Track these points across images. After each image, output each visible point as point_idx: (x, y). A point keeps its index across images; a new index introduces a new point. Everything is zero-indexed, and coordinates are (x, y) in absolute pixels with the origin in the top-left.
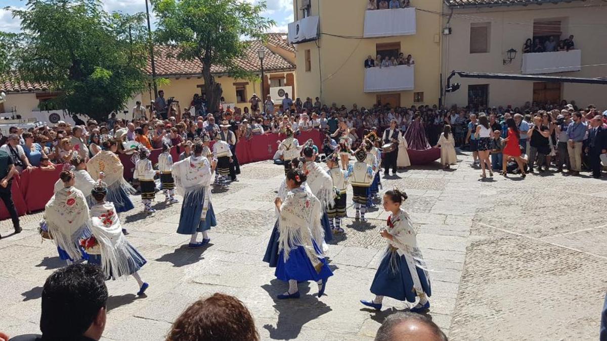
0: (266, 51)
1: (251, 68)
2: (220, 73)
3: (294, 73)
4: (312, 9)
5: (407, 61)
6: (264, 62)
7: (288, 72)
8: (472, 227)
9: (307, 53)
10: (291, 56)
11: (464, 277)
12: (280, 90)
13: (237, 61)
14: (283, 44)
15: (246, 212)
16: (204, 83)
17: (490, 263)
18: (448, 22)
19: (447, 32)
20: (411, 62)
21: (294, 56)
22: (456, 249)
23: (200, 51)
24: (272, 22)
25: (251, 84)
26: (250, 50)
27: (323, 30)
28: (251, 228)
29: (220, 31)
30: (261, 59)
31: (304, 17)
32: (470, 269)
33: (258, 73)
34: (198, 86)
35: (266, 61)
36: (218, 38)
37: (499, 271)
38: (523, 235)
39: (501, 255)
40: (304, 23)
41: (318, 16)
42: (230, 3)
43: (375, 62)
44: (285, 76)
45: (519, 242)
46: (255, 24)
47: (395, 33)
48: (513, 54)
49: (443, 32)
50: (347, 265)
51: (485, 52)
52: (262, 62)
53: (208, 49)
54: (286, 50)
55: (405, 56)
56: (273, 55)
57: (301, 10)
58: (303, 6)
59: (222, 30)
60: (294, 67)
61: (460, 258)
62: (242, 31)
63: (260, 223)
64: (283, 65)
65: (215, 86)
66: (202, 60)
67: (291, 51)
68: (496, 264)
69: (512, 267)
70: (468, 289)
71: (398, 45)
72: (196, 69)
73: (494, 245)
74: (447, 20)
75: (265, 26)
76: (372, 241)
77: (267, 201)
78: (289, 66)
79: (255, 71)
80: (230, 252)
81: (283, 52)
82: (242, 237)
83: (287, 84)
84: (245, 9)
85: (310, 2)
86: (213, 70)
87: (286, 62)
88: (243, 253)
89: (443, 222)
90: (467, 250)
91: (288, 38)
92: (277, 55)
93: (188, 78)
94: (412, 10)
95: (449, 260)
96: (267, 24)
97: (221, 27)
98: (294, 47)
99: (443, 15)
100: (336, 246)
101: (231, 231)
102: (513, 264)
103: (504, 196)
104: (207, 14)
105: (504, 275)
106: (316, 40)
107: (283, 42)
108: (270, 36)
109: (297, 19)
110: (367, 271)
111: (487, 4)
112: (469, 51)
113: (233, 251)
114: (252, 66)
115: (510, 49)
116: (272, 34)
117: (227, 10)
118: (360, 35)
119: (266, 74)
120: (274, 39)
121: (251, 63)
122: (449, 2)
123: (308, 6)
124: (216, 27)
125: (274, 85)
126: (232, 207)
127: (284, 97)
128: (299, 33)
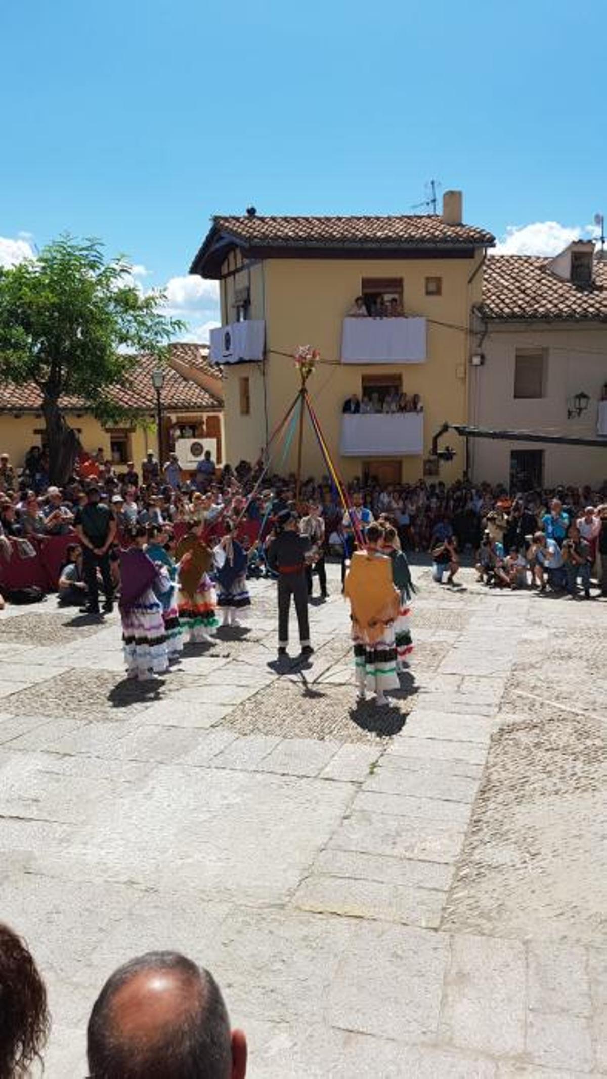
0: (171, 374)
1: (139, 403)
2: (80, 409)
3: (221, 415)
4: (254, 309)
5: (411, 405)
6: (163, 394)
7: (210, 414)
8: (502, 697)
9: (243, 383)
10: (218, 386)
11: (483, 792)
12: (195, 444)
13: (112, 392)
15: (106, 675)
16: (45, 427)
17: (528, 765)
18: (480, 346)
19: (476, 360)
20: (419, 407)
21: (221, 386)
22: (473, 740)
23: (39, 370)
24: (178, 323)
25: (139, 432)
26: (140, 370)
27: (271, 346)
29: (79, 335)
30: (158, 389)
31: (238, 320)
32: (494, 777)
33: (152, 413)
34: (37, 432)
35: (168, 392)
36: (74, 347)
37: (543, 780)
38: (587, 714)
39: (548, 750)
40: (240, 330)
41: (263, 322)
42: (99, 288)
43: (363, 406)
44: (205, 419)
45: (579, 726)
46: (146, 327)
47: (393, 358)
48: (583, 402)
49: (471, 361)
50: (283, 775)
51: (539, 396)
52: (159, 394)
53: (56, 365)
54: (207, 374)
55: (409, 398)
56: (184, 383)
57: (233, 307)
58: (236, 301)
59: (82, 333)
60: (219, 405)
61: (478, 756)
62: (121, 338)
64: (200, 400)
65: (66, 433)
66: (44, 387)
67: (216, 377)
68: (539, 768)
69: (564, 772)
70: (488, 814)
71: (399, 378)
72: (33, 400)
73: (537, 731)
74: (478, 341)
75: (168, 333)
78: (212, 403)
79: (148, 409)
80: (65, 755)
81: (202, 377)
82: (92, 725)
83: (209, 435)
84: (126, 300)
85: (249, 295)
86: (65, 403)
87: (207, 396)
88: (89, 757)
89: (456, 689)
90: (492, 740)
91: (210, 354)
92: (191, 382)
93: (17, 416)
94: (420, 322)
95: (461, 760)
96: (169, 328)
97: (80, 329)
98: (220, 371)
99: (472, 332)
100: (268, 738)
101: (72, 713)
102: (566, 767)
103: (560, 641)
104: (53, 304)
105: (550, 787)
106: (261, 362)
107: (201, 361)
108: (179, 346)
109: (227, 323)
110: (319, 784)
111: (543, 316)
112: (513, 394)
113: (73, 753)
114: (143, 400)
115: (579, 392)
116: (182, 345)
117: (94, 300)
118: (334, 357)
119: (168, 415)
120: (186, 354)
121: (142, 394)
122: (481, 312)
123: (245, 301)
124: (71, 328)
125: (182, 436)
126: (81, 664)
127: (202, 457)
128: (231, 347)
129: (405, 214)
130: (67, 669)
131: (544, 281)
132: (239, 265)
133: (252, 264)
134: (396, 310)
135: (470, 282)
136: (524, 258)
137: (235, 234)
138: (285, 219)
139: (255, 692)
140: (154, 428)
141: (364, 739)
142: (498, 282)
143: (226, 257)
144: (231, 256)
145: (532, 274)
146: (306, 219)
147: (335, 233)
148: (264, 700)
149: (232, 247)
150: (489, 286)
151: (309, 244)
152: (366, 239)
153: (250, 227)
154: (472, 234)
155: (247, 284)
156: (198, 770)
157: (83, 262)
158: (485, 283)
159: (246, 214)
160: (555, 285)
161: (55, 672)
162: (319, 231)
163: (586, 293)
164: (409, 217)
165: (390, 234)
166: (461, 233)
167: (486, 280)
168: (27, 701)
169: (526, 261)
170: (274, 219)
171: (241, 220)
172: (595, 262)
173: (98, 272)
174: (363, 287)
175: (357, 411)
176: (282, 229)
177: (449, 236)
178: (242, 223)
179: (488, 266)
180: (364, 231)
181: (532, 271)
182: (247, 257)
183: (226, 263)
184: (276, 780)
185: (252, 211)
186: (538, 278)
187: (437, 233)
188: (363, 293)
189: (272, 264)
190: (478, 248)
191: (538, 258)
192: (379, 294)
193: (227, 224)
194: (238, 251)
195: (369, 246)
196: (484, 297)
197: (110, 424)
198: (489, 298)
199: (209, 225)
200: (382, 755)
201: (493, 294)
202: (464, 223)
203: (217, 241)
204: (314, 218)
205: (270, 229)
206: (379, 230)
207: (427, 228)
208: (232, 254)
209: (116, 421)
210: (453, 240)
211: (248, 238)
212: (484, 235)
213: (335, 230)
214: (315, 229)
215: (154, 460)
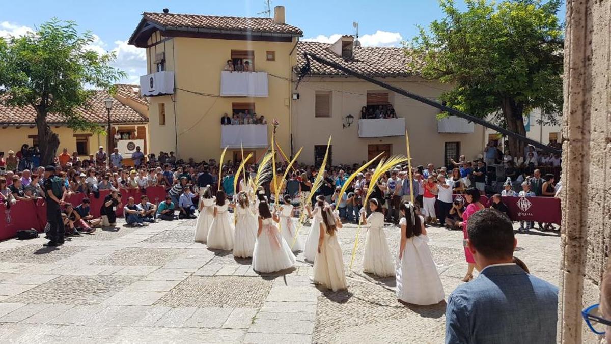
0: (115, 102)
1: (95, 119)
2: (58, 123)
3: (146, 126)
4: (167, 64)
5: (260, 121)
7: (139, 125)
9: (161, 106)
10: (143, 109)
11: (317, 328)
12: (129, 144)
13: (79, 111)
14: (134, 96)
15: (83, 279)
16: (37, 134)
17: (339, 311)
18: (296, 89)
19: (295, 97)
20: (264, 121)
21: (147, 109)
22: (308, 300)
23: (35, 98)
24: (122, 73)
25: (95, 135)
26: (95, 100)
27: (178, 86)
28: (89, 296)
29: (61, 77)
30: (109, 110)
31: (158, 71)
32: (322, 319)
33: (104, 125)
34: (30, 137)
35: (114, 112)
36: (57, 85)
37: (348, 318)
40: (160, 77)
41: (173, 73)
42: (74, 50)
43: (232, 120)
44: (136, 129)
45: (364, 289)
46: (102, 73)
47: (250, 94)
48: (351, 119)
49: (292, 97)
50: (201, 328)
51: (328, 116)
52: (109, 112)
53: (45, 96)
54: (137, 102)
56: (123, 107)
57: (154, 63)
58: (157, 61)
59: (63, 76)
60: (146, 120)
61: (312, 309)
62: (87, 79)
64: (134, 118)
65: (51, 136)
66: (36, 108)
67: (143, 104)
69: (359, 314)
71: (253, 105)
72: (28, 117)
74: (296, 86)
75: (115, 78)
76: (228, 299)
77: (109, 265)
78: (141, 119)
79: (101, 122)
80: (62, 325)
81: (134, 104)
82: (77, 307)
83: (139, 138)
84: (91, 57)
85: (164, 57)
86: (49, 119)
87: (138, 115)
88: (77, 326)
89: (296, 273)
90: (318, 300)
91: (140, 91)
92: (127, 107)
93: (18, 128)
94: (264, 75)
95: (303, 311)
96: (116, 75)
97: (61, 74)
98: (146, 100)
99: (292, 81)
100: (189, 308)
101: (63, 301)
102: (360, 311)
103: (348, 246)
104: (45, 59)
105: (353, 322)
106: (171, 95)
108: (119, 86)
109: (151, 73)
110: (223, 332)
111: (329, 74)
112: (315, 115)
113: (67, 324)
114: (97, 117)
115: (348, 115)
116: (122, 86)
117: (70, 57)
118: (217, 94)
119: (113, 126)
120: (124, 90)
121: (97, 114)
122: (297, 71)
123: (162, 60)
124: (56, 73)
125: (122, 139)
126: (66, 273)
127: (135, 150)
128: (154, 86)
129: (253, 17)
130: (57, 276)
131: (328, 56)
132: (158, 40)
133: (166, 40)
134: (250, 68)
135: (290, 54)
136: (318, 44)
137: (157, 22)
138: (186, 16)
139: (178, 284)
140: (105, 133)
141: (246, 305)
143: (151, 35)
145: (322, 52)
146: (198, 17)
147: (215, 25)
148: (184, 287)
149: (154, 30)
150: (300, 58)
151: (201, 30)
152: (233, 29)
154: (291, 29)
155: (163, 51)
156: (147, 328)
158: (298, 56)
159: (163, 12)
160: (334, 58)
161: (50, 278)
162: (206, 23)
163: (350, 63)
164: (256, 19)
165: (247, 27)
166: (285, 28)
167: (298, 54)
168: (34, 296)
169: (318, 45)
170: (179, 15)
171: (160, 15)
172: (354, 47)
173: (73, 41)
174: (232, 55)
175: (229, 122)
176: (184, 21)
177: (278, 30)
178: (161, 17)
179: (299, 47)
180: (232, 25)
181: (322, 51)
182: (163, 36)
183: (150, 38)
184: (197, 331)
185: (166, 11)
186: (325, 54)
187: (272, 28)
189: (178, 41)
190: (294, 37)
191: (325, 44)
192: (240, 59)
193: (151, 17)
194: (158, 32)
195: (235, 32)
196: (297, 63)
197: (79, 132)
198: (300, 63)
199: (141, 17)
200: (257, 313)
202: (286, 23)
203: (145, 27)
204: (203, 16)
205: (177, 21)
206: (240, 25)
207: (266, 25)
208: (154, 33)
209: (83, 129)
210: (281, 32)
211: (164, 25)
212: (297, 30)
213: (215, 23)
214: (204, 22)
215: (104, 152)
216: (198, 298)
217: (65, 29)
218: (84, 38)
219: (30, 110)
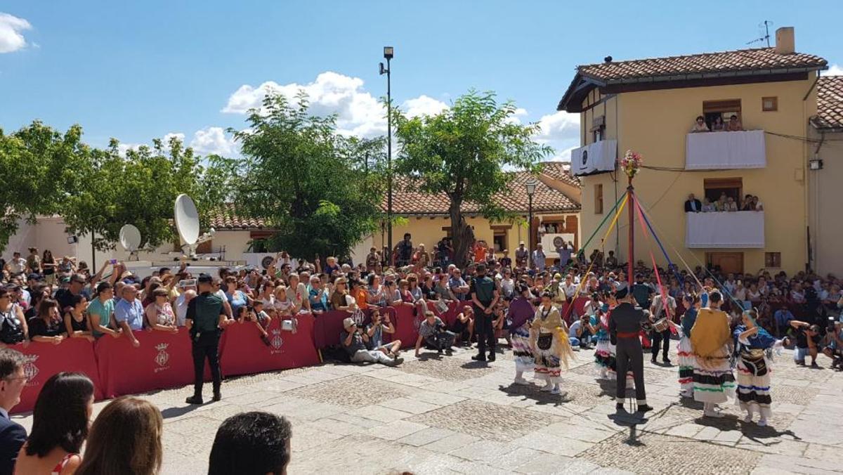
0: (540, 185)
1: (516, 208)
2: (474, 212)
3: (578, 216)
4: (609, 131)
6: (534, 200)
7: (569, 215)
9: (598, 189)
10: (575, 192)
12: (555, 239)
13: (498, 199)
14: (564, 176)
15: (493, 407)
16: (451, 225)
18: (817, 152)
19: (815, 165)
20: (757, 206)
21: (579, 193)
23: (449, 184)
24: (548, 149)
25: (515, 227)
26: (516, 183)
28: (498, 430)
29: (477, 159)
30: (530, 196)
31: (595, 141)
33: (525, 214)
34: (444, 229)
35: (537, 198)
36: (472, 168)
40: (596, 148)
41: (616, 141)
42: (492, 125)
43: (704, 205)
44: (565, 219)
46: (524, 151)
47: (734, 165)
49: (809, 166)
52: (531, 199)
53: (460, 181)
54: (567, 184)
56: (549, 191)
57: (591, 132)
58: (593, 127)
59: (479, 157)
60: (578, 207)
62: (506, 159)
63: (511, 424)
64: (562, 204)
65: (465, 229)
66: (451, 195)
67: (575, 186)
71: (739, 181)
72: (443, 206)
74: (816, 149)
75: (539, 155)
78: (572, 206)
79: (522, 211)
80: (465, 460)
81: (564, 186)
82: (484, 442)
83: (568, 231)
84: (511, 132)
85: (604, 122)
86: (464, 208)
87: (567, 201)
88: (482, 464)
89: (801, 454)
91: (570, 169)
92: (555, 191)
93: (432, 218)
94: (759, 135)
96: (541, 152)
97: (477, 155)
98: (579, 181)
99: (809, 141)
101: (468, 431)
104: (460, 139)
106: (612, 173)
107: (563, 174)
108: (546, 165)
109: (585, 144)
113: (470, 459)
114: (518, 205)
116: (549, 164)
117: (488, 134)
118: (680, 166)
119: (537, 216)
120: (552, 170)
121: (518, 201)
122: (817, 124)
123: (601, 126)
124: (471, 155)
125: (547, 232)
126: (474, 396)
128: (588, 161)
129: (740, 49)
130: (463, 399)
132: (597, 100)
133: (608, 98)
134: (736, 124)
135: (805, 99)
137: (595, 77)
138: (636, 62)
139: (610, 436)
140: (526, 224)
142: (833, 98)
143: (587, 95)
144: (591, 95)
146: (654, 61)
147: (679, 69)
149: (592, 87)
150: (825, 102)
151: (657, 79)
152: (706, 71)
153: (607, 71)
154: (805, 60)
155: (602, 113)
157: (482, 108)
158: (820, 100)
159: (604, 62)
161: (457, 399)
162: (665, 68)
164: (745, 51)
165: (728, 65)
166: (794, 60)
167: (820, 97)
168: (438, 418)
170: (626, 63)
171: (600, 66)
173: (492, 114)
174: (704, 108)
176: (633, 69)
177: (782, 63)
178: (600, 69)
179: (822, 85)
180: (704, 65)
182: (604, 93)
183: (586, 99)
185: (608, 60)
187: (771, 62)
188: (704, 113)
189: (624, 97)
190: (811, 71)
192: (719, 114)
193: (588, 71)
194: (597, 90)
195: (709, 76)
196: (819, 111)
197: (495, 223)
198: (824, 111)
199: (575, 73)
201: (829, 108)
202: (796, 51)
203: (580, 84)
204: (661, 59)
205: (624, 70)
206: (718, 63)
207: (762, 58)
208: (592, 92)
209: (499, 220)
210: (787, 66)
211: (605, 79)
212: (817, 60)
213: (679, 66)
214: (662, 67)
215: (525, 249)
216: (637, 460)
217: (483, 101)
218: (505, 109)
219: (445, 198)
